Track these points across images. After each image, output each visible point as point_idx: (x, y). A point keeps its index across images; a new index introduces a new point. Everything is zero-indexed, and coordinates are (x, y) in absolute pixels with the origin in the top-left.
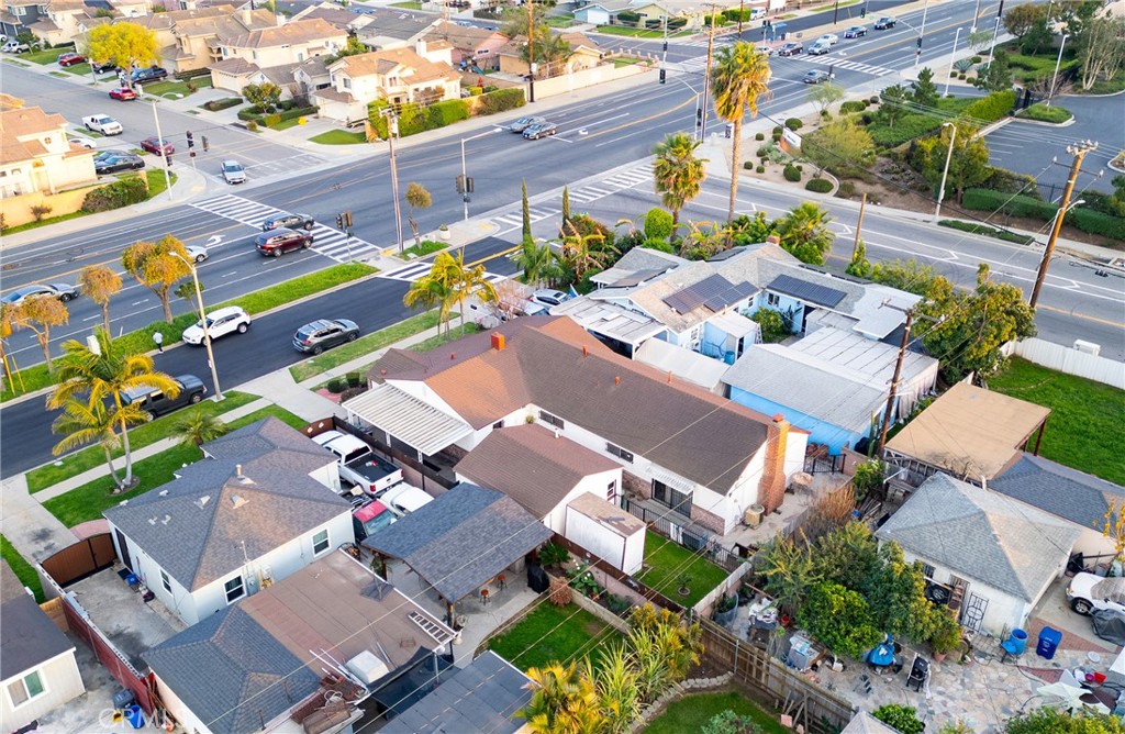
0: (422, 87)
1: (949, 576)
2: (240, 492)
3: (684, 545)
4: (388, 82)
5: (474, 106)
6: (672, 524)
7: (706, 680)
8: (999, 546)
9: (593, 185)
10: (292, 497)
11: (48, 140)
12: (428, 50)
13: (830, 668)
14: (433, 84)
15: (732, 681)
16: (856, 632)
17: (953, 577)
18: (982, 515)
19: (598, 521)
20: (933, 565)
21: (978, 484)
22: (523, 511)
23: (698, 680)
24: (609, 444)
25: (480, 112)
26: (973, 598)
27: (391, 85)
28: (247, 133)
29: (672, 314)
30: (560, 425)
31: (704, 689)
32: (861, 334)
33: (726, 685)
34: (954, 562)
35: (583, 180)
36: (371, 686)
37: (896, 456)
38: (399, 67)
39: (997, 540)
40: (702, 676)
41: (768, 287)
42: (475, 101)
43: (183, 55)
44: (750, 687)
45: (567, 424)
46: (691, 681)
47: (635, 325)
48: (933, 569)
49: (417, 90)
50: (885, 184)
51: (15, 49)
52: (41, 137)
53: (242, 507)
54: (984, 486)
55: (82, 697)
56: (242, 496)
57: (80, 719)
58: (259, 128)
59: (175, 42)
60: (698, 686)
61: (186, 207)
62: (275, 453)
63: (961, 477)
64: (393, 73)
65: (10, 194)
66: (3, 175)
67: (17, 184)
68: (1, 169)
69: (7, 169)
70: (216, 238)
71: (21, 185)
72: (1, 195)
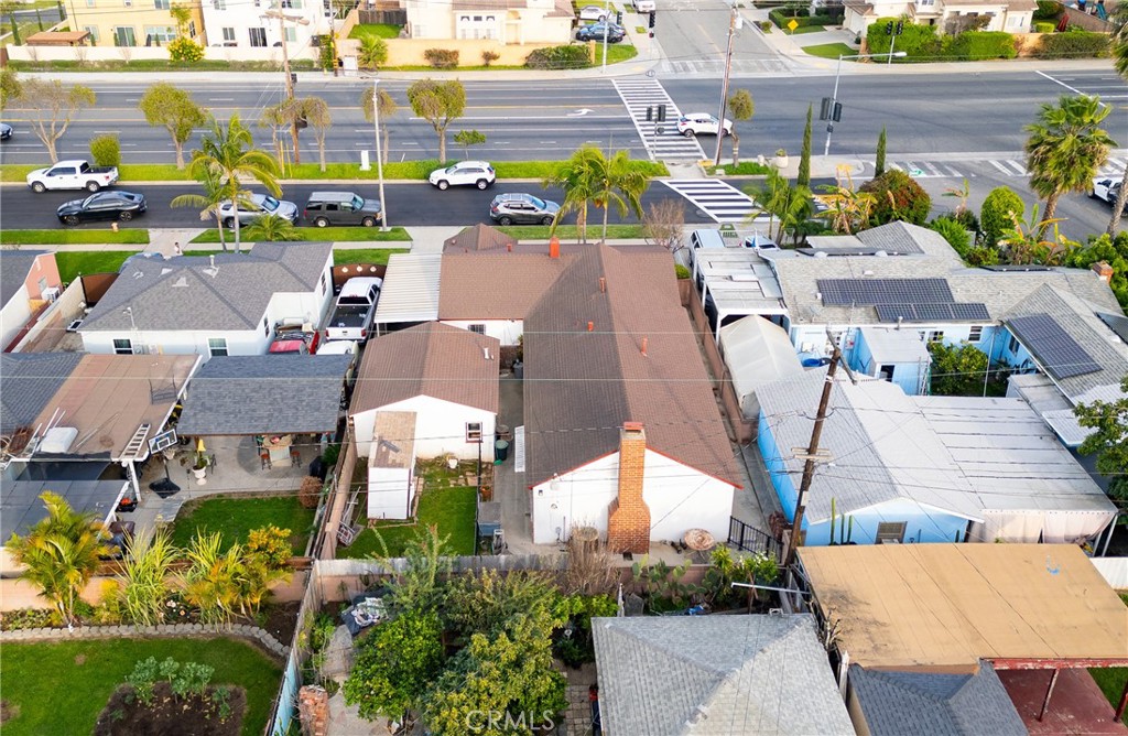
7: (274, 642)
19: (374, 439)
23: (268, 636)
25: (1036, 54)
29: (811, 300)
36: (37, 454)
42: (1033, 40)
54: (843, 669)
58: (773, 29)
65: (480, 37)
66: (478, 19)
67: (488, 30)
68: (478, 13)
69: (483, 14)
70: (584, 111)
71: (492, 32)
72: (473, 37)
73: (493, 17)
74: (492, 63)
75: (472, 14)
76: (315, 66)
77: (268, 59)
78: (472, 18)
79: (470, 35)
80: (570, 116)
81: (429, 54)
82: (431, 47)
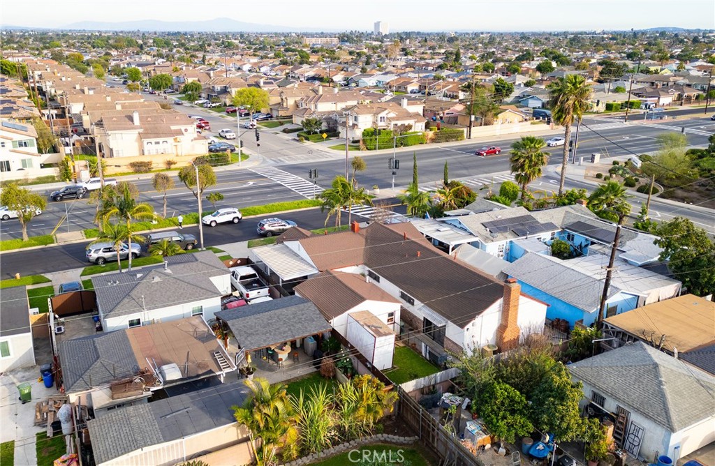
0: (399, 123)
1: (615, 406)
2: (160, 274)
3: (429, 361)
4: (379, 119)
5: (430, 137)
6: (423, 344)
7: (396, 437)
8: (662, 389)
9: (486, 178)
10: (188, 283)
11: (186, 130)
12: (408, 105)
13: (497, 452)
14: (406, 122)
15: (416, 442)
16: (510, 419)
17: (619, 407)
18: (656, 366)
19: (363, 326)
20: (605, 397)
21: (671, 354)
22: (318, 312)
23: (390, 436)
24: (402, 292)
25: (433, 141)
26: (633, 426)
27: (381, 121)
28: (297, 143)
29: (486, 232)
30: (377, 279)
31: (394, 443)
32: (625, 261)
33: (412, 444)
34: (621, 395)
35: (481, 176)
36: (166, 382)
37: (612, 328)
38: (386, 112)
39: (662, 385)
40: (395, 434)
41: (567, 228)
42: (431, 134)
43: (283, 107)
44: (427, 449)
45: (382, 279)
46: (385, 435)
47: (457, 235)
48: (604, 399)
49: (396, 125)
50: (699, 192)
51: (209, 105)
52: (183, 128)
53: (157, 283)
54: (676, 355)
55: (33, 367)
56: (160, 277)
57: (23, 377)
58: (305, 141)
59: (280, 101)
60: (389, 440)
61: (246, 170)
62: (195, 264)
63: (657, 347)
64: (383, 114)
65: (160, 153)
66: (157, 143)
67: (164, 149)
68: (157, 140)
69: (161, 140)
70: (251, 183)
71: (167, 150)
72: (155, 153)
73: (166, 142)
74: (173, 166)
75: (153, 140)
76: (56, 179)
77: (22, 178)
78: (153, 143)
79: (154, 152)
80: (245, 186)
81: (133, 165)
82: (133, 161)
